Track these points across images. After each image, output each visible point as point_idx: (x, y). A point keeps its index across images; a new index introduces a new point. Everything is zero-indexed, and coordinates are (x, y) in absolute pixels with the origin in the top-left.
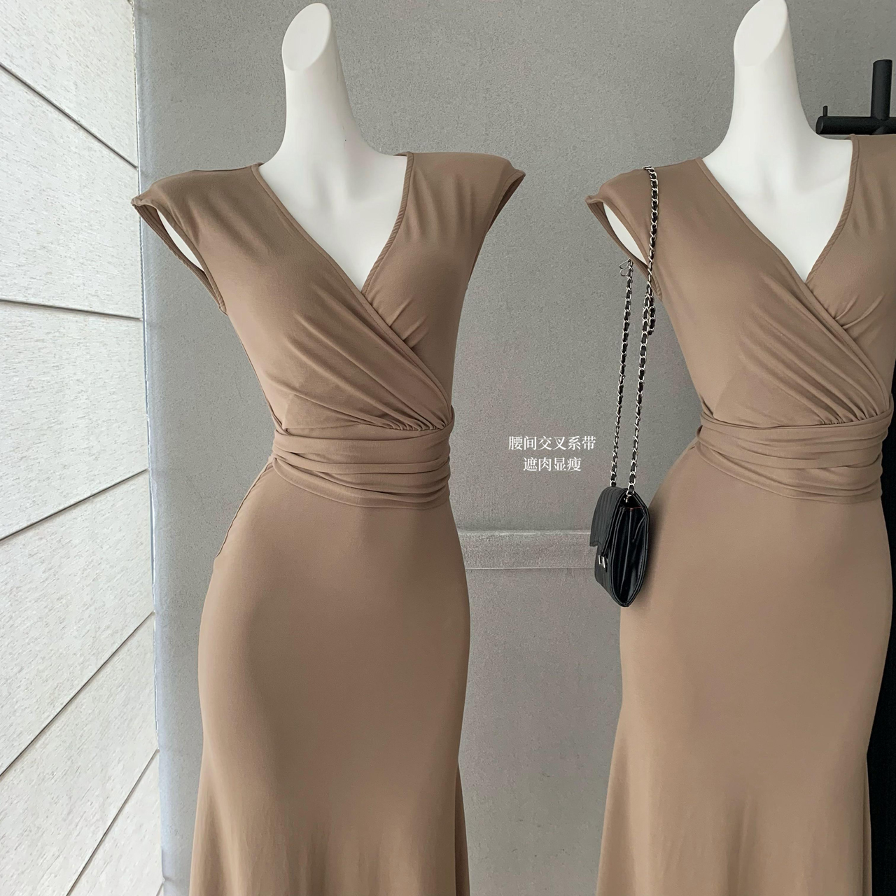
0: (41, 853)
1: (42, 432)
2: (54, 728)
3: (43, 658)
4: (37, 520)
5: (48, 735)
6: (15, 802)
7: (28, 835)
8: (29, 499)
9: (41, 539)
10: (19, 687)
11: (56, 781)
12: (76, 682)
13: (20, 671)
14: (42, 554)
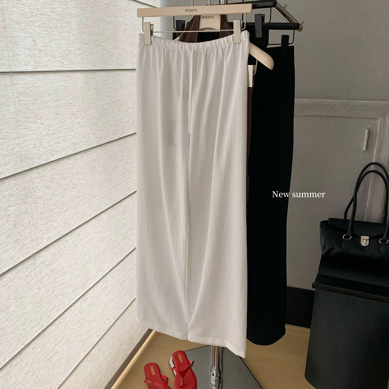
0: (111, 180)
1: (109, 38)
2: (116, 143)
3: (110, 117)
4: (107, 69)
7: (105, 172)
8: (103, 60)
9: (109, 76)
10: (100, 123)
11: (117, 160)
12: (125, 132)
13: (101, 118)
14: (109, 82)
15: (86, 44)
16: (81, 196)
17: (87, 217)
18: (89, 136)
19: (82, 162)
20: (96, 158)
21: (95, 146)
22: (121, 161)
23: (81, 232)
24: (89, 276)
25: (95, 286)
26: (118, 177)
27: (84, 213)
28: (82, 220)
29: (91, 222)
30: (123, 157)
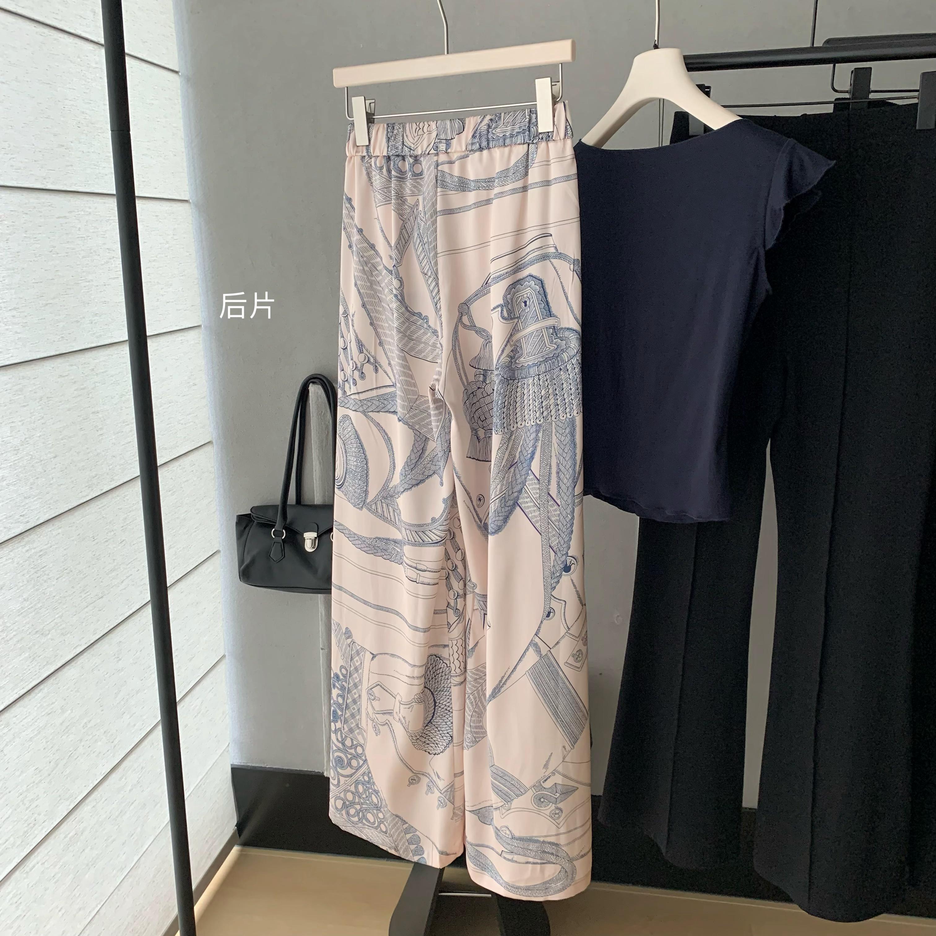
0: (84, 590)
1: (69, 287)
3: (78, 453)
5: (87, 508)
6: (55, 547)
7: (68, 573)
8: (56, 334)
9: (72, 365)
10: (55, 468)
11: (97, 543)
12: (115, 478)
13: (55, 457)
14: (73, 378)
15: (15, 309)
16: (11, 639)
17: (27, 683)
18: (27, 503)
19: (13, 562)
20: (45, 547)
21: (42, 521)
22: (107, 544)
23: (15, 719)
24: (36, 815)
25: (53, 836)
26: (101, 580)
27: (20, 675)
28: (15, 692)
29: (37, 691)
30: (112, 533)
